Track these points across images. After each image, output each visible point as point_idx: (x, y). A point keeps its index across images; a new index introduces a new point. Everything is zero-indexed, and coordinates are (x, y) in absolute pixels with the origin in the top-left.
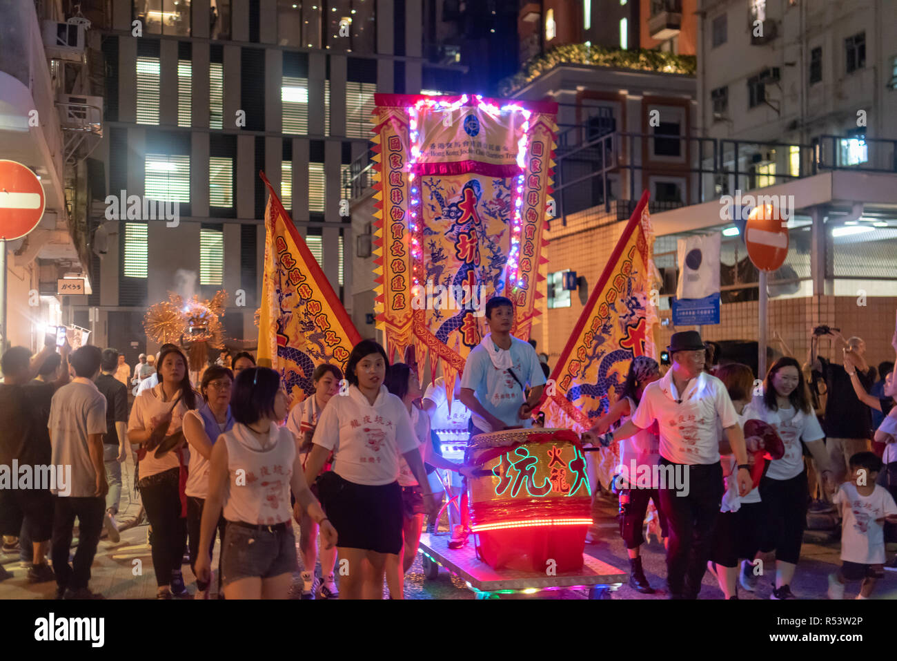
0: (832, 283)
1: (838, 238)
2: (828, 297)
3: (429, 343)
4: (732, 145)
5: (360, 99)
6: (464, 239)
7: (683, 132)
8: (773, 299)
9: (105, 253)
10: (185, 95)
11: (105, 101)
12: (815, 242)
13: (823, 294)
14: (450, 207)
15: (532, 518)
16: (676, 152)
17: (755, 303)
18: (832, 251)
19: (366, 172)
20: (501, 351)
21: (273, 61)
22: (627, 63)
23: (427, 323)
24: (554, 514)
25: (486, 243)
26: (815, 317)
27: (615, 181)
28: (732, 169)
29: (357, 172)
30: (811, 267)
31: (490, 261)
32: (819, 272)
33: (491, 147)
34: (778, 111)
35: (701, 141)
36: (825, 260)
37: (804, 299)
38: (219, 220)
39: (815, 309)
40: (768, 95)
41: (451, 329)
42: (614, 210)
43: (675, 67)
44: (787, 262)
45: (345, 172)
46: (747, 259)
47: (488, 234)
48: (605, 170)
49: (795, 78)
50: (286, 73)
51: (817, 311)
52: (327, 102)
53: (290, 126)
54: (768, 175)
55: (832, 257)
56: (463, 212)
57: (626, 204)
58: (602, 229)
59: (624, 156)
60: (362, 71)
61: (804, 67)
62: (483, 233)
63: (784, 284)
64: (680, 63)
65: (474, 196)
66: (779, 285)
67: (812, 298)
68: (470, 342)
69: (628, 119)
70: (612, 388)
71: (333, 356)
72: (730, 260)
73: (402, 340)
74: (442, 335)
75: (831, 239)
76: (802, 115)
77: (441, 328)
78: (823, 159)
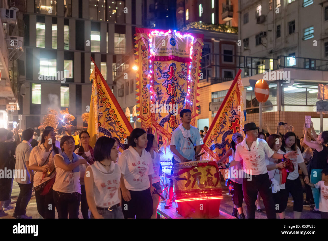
0: (284, 107)
1: (286, 92)
2: (282, 112)
3: (156, 127)
4: (250, 58)
5: (120, 40)
6: (170, 86)
7: (234, 53)
8: (264, 112)
9: (24, 95)
10: (55, 37)
11: (24, 38)
12: (278, 92)
13: (281, 111)
14: (164, 74)
15: (199, 197)
16: (231, 61)
17: (258, 114)
18: (284, 96)
19: (122, 66)
20: (186, 130)
21: (87, 25)
22: (214, 29)
23: (156, 119)
24: (208, 195)
25: (179, 88)
26: (278, 119)
27: (210, 70)
28: (250, 67)
29: (118, 66)
30: (277, 101)
31: (181, 95)
32: (279, 103)
33: (180, 51)
34: (266, 47)
35: (240, 57)
36: (282, 99)
37: (275, 112)
38: (68, 83)
39: (278, 116)
40: (263, 41)
41: (165, 122)
42: (209, 81)
43: (231, 31)
44: (269, 99)
45: (114, 66)
46: (255, 98)
47: (179, 84)
48: (206, 67)
49: (271, 35)
50: (92, 30)
51: (279, 116)
52: (107, 40)
53: (94, 49)
54: (263, 69)
55: (284, 98)
56: (169, 75)
57: (214, 78)
58: (205, 87)
59: (213, 61)
60: (120, 30)
61: (275, 32)
62: (178, 84)
63: (268, 107)
64: (233, 29)
65: (173, 70)
66: (266, 107)
67: (277, 112)
68: (172, 127)
69: (215, 49)
70: (227, 145)
71: (119, 131)
72: (249, 99)
73: (147, 126)
74: (162, 124)
75: (283, 92)
76: (274, 49)
77: (161, 121)
78: (281, 64)
